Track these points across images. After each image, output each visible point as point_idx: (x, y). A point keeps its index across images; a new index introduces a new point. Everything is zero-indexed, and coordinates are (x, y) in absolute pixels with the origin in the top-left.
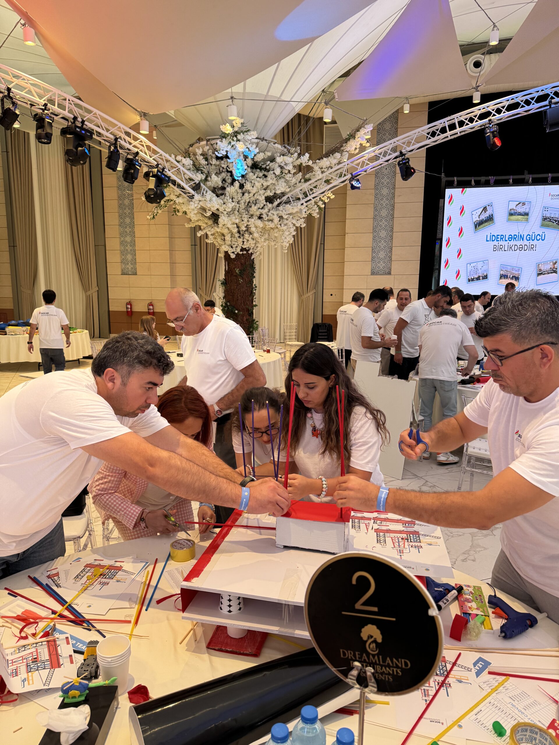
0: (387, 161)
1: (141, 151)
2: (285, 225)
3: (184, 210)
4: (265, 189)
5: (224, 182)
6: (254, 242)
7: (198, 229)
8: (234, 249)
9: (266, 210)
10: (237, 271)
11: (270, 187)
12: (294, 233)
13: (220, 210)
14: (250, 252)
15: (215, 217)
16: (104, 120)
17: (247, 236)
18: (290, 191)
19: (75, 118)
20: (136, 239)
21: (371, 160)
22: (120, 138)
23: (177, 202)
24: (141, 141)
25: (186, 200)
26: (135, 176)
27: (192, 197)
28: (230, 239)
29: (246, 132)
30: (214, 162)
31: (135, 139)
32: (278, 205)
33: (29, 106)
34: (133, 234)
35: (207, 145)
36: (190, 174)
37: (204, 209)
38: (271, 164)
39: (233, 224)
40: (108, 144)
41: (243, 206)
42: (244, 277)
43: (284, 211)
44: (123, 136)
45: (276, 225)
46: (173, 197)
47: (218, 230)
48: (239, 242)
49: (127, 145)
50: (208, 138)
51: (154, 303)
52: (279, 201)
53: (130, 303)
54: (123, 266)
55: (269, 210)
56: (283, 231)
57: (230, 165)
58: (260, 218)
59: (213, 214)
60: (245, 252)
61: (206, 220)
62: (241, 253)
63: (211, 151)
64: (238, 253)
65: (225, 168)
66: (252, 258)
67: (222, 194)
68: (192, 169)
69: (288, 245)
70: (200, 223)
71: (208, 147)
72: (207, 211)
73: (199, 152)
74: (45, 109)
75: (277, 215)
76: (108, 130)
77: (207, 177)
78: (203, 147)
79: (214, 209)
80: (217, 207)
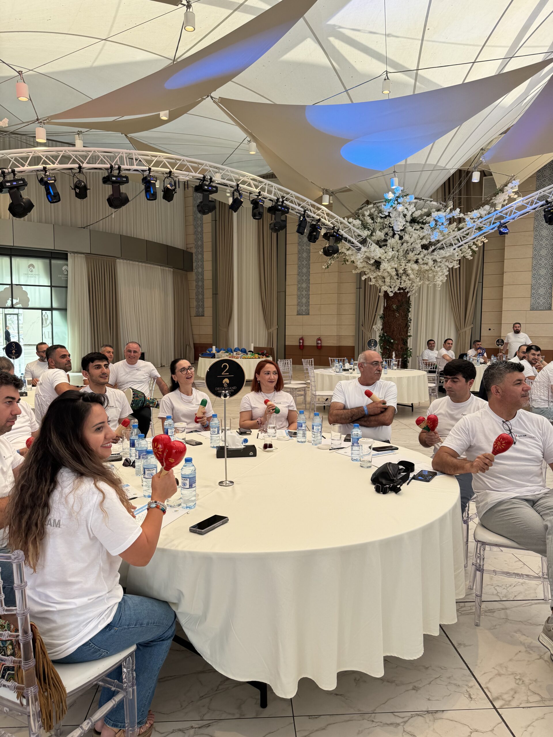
0: (534, 209)
1: (322, 217)
2: (440, 266)
3: (352, 260)
4: (421, 239)
5: (386, 235)
6: (410, 282)
7: (363, 273)
8: (393, 289)
9: (422, 255)
10: (394, 307)
11: (426, 236)
12: (447, 273)
13: (382, 258)
14: (406, 291)
15: (377, 264)
16: (297, 198)
17: (404, 277)
18: (444, 239)
19: (278, 199)
20: (310, 285)
21: (519, 208)
22: (307, 210)
23: (347, 254)
24: (323, 211)
25: (354, 252)
26: (317, 237)
27: (359, 249)
28: (389, 281)
29: (406, 196)
30: (379, 220)
31: (319, 209)
32: (433, 251)
33: (248, 194)
34: (308, 281)
35: (373, 207)
36: (359, 232)
37: (368, 258)
38: (428, 218)
39: (393, 268)
40: (299, 215)
41: (401, 253)
42: (401, 311)
43: (438, 255)
44: (310, 207)
45: (430, 268)
46: (344, 250)
47: (380, 274)
48: (397, 283)
49: (312, 215)
50: (375, 202)
51: (322, 338)
52: (433, 247)
53: (302, 339)
54: (299, 308)
55: (425, 256)
56: (437, 272)
57: (392, 222)
58: (417, 262)
59: (376, 261)
60: (402, 291)
61: (370, 267)
62: (399, 292)
63: (377, 212)
64: (396, 292)
65: (388, 224)
66: (408, 296)
67: (384, 245)
68: (361, 227)
69: (441, 283)
70: (365, 270)
71: (374, 209)
72: (371, 259)
73: (367, 213)
74: (259, 195)
75: (432, 259)
76: (299, 205)
77: (372, 233)
78: (370, 210)
79: (377, 258)
80: (379, 255)
